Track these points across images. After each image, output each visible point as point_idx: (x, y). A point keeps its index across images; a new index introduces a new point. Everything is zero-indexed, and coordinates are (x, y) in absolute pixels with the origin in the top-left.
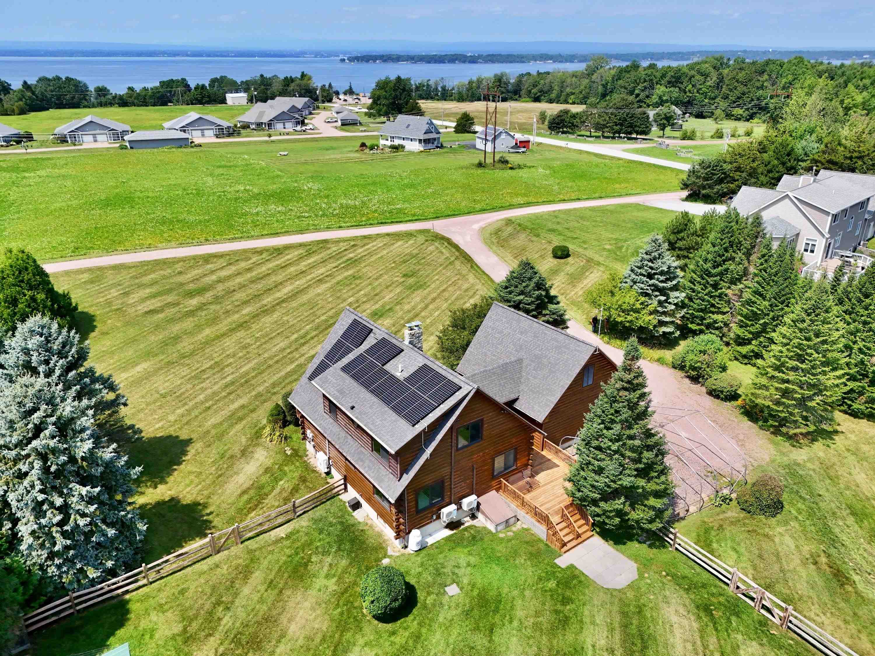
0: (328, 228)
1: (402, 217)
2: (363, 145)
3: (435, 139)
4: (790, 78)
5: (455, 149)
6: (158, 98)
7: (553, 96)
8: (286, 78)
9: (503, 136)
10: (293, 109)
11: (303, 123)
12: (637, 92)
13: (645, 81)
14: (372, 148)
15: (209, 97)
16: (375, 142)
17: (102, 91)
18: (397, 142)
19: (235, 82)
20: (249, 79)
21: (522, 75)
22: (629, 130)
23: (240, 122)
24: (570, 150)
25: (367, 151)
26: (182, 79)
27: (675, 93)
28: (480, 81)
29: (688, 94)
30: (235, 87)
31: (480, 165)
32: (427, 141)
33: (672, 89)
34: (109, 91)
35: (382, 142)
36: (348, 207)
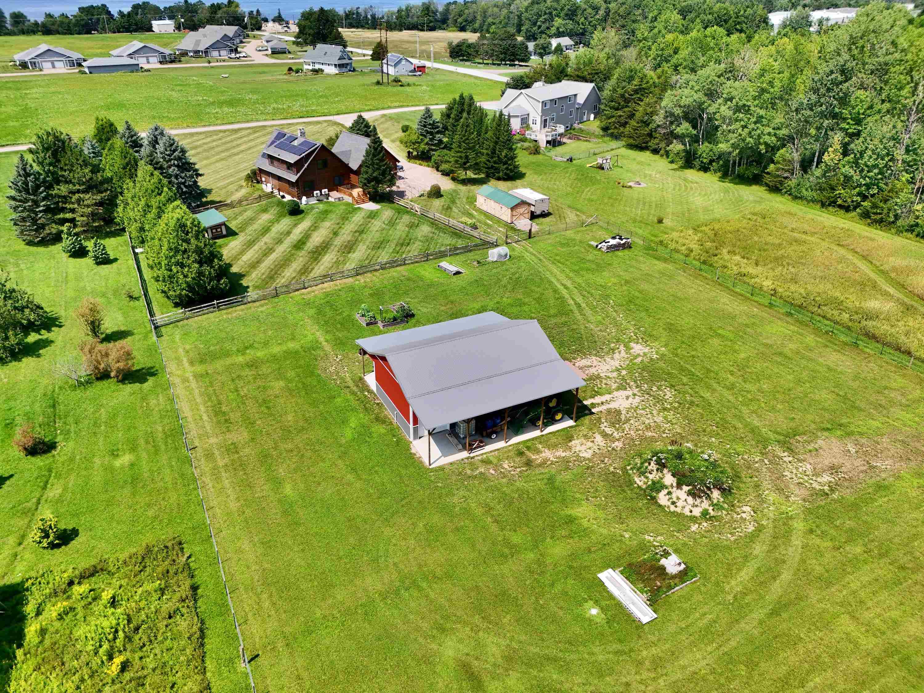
0: (265, 120)
1: (315, 114)
2: (290, 69)
3: (347, 64)
4: (656, 12)
5: (365, 73)
6: (83, 26)
7: (477, 25)
8: (213, 5)
9: (403, 62)
10: (225, 37)
11: (236, 51)
12: (539, 23)
13: (545, 14)
14: (297, 72)
15: (136, 24)
16: (300, 67)
17: (18, 18)
18: (317, 67)
19: (158, 8)
20: (172, 5)
21: (449, 4)
22: (512, 58)
23: (178, 50)
24: (458, 74)
25: (293, 74)
26: (102, 5)
27: (570, 25)
28: (408, 9)
29: (581, 26)
30: (159, 14)
31: (378, 83)
32: (340, 66)
33: (567, 21)
34: (25, 17)
35: (306, 67)
36: (278, 109)
